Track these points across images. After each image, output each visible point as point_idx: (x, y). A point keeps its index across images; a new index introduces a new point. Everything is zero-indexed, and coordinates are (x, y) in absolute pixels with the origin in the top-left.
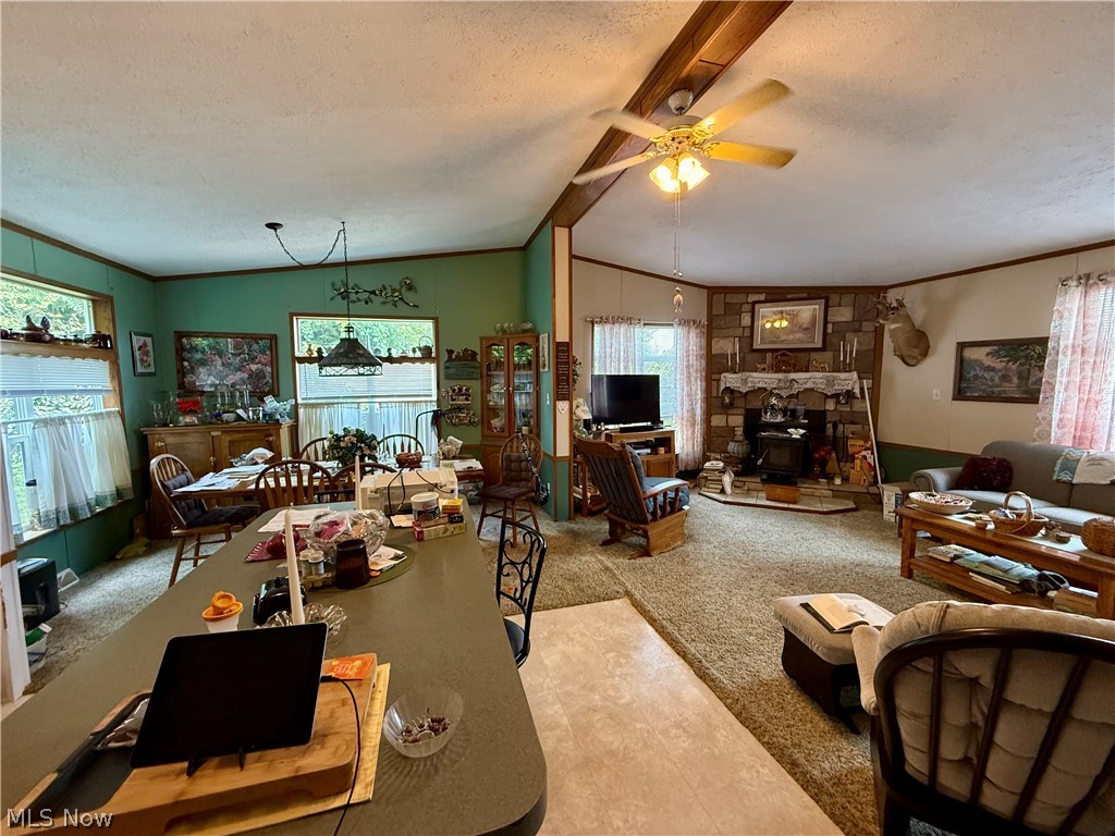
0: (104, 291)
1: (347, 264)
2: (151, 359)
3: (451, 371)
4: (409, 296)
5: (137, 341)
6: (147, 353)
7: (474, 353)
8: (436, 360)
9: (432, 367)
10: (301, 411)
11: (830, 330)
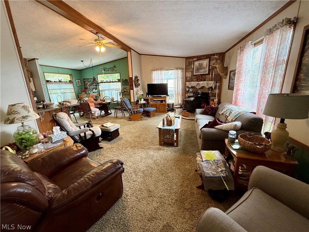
0: (71, 74)
1: (92, 67)
2: (80, 83)
3: (123, 84)
4: (115, 69)
5: (77, 81)
6: (79, 83)
7: (127, 80)
8: (121, 82)
9: (120, 83)
10: (100, 92)
11: (210, 68)
